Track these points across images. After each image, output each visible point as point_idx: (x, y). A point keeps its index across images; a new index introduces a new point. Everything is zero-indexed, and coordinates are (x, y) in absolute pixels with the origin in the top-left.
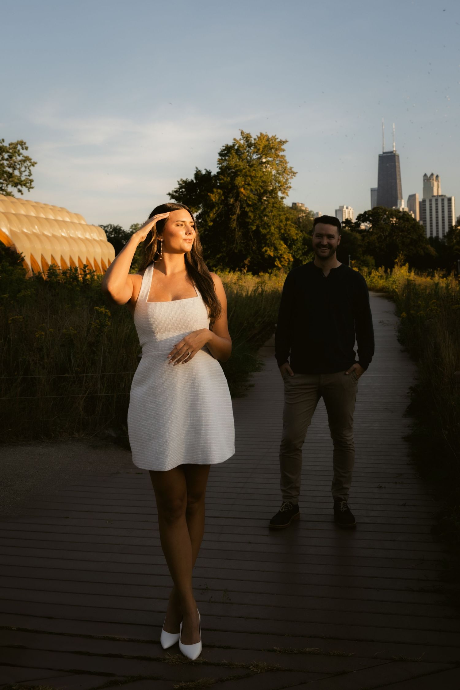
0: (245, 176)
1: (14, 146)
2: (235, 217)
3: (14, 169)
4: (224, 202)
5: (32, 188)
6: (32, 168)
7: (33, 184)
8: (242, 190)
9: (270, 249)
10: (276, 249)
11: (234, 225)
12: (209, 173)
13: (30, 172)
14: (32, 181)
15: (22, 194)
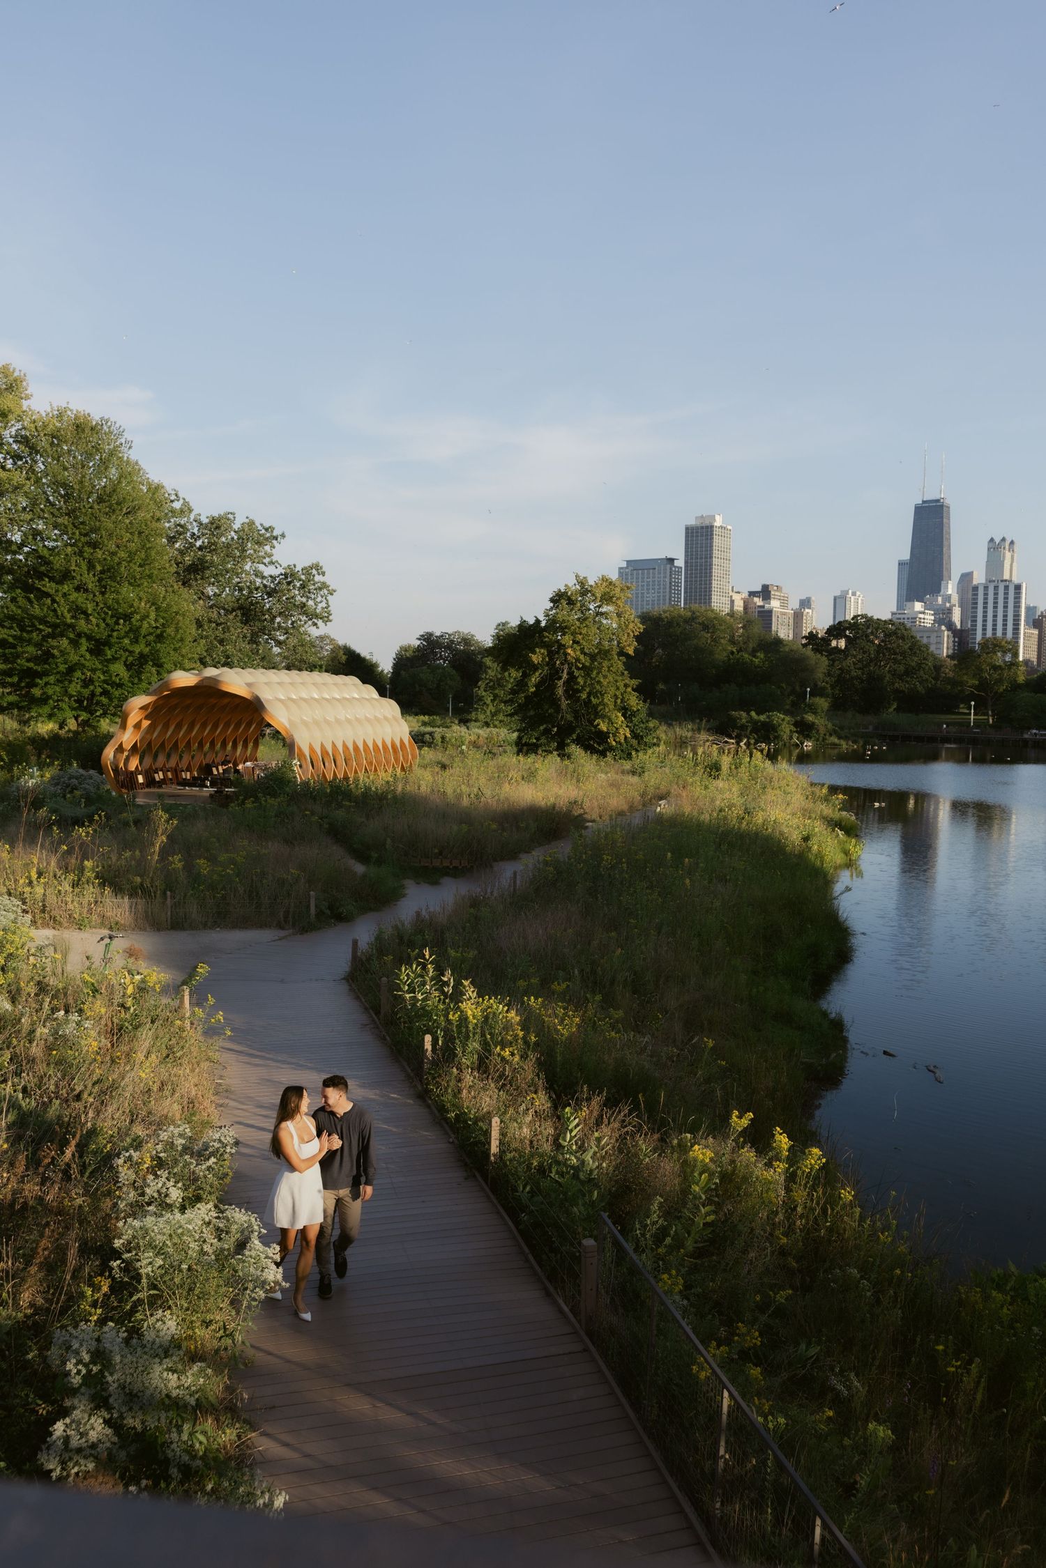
0: (574, 634)
1: (307, 571)
2: (560, 683)
3: (308, 598)
4: (551, 664)
5: (331, 621)
6: (329, 597)
7: (331, 618)
8: (569, 651)
9: (604, 722)
10: (611, 722)
11: (560, 691)
12: (538, 621)
13: (327, 603)
14: (330, 614)
15: (318, 628)
